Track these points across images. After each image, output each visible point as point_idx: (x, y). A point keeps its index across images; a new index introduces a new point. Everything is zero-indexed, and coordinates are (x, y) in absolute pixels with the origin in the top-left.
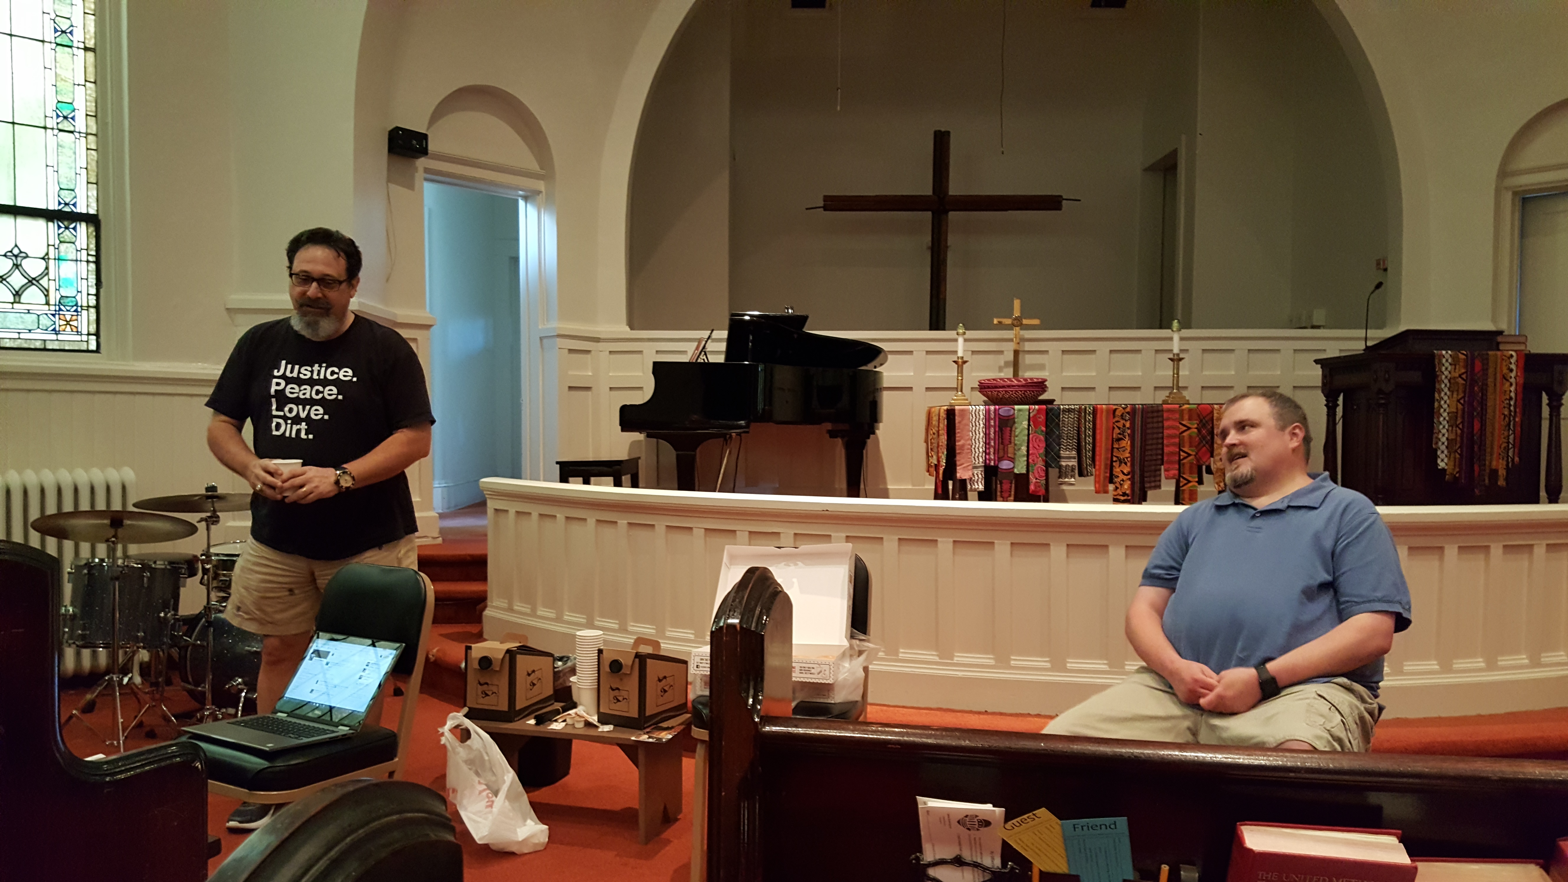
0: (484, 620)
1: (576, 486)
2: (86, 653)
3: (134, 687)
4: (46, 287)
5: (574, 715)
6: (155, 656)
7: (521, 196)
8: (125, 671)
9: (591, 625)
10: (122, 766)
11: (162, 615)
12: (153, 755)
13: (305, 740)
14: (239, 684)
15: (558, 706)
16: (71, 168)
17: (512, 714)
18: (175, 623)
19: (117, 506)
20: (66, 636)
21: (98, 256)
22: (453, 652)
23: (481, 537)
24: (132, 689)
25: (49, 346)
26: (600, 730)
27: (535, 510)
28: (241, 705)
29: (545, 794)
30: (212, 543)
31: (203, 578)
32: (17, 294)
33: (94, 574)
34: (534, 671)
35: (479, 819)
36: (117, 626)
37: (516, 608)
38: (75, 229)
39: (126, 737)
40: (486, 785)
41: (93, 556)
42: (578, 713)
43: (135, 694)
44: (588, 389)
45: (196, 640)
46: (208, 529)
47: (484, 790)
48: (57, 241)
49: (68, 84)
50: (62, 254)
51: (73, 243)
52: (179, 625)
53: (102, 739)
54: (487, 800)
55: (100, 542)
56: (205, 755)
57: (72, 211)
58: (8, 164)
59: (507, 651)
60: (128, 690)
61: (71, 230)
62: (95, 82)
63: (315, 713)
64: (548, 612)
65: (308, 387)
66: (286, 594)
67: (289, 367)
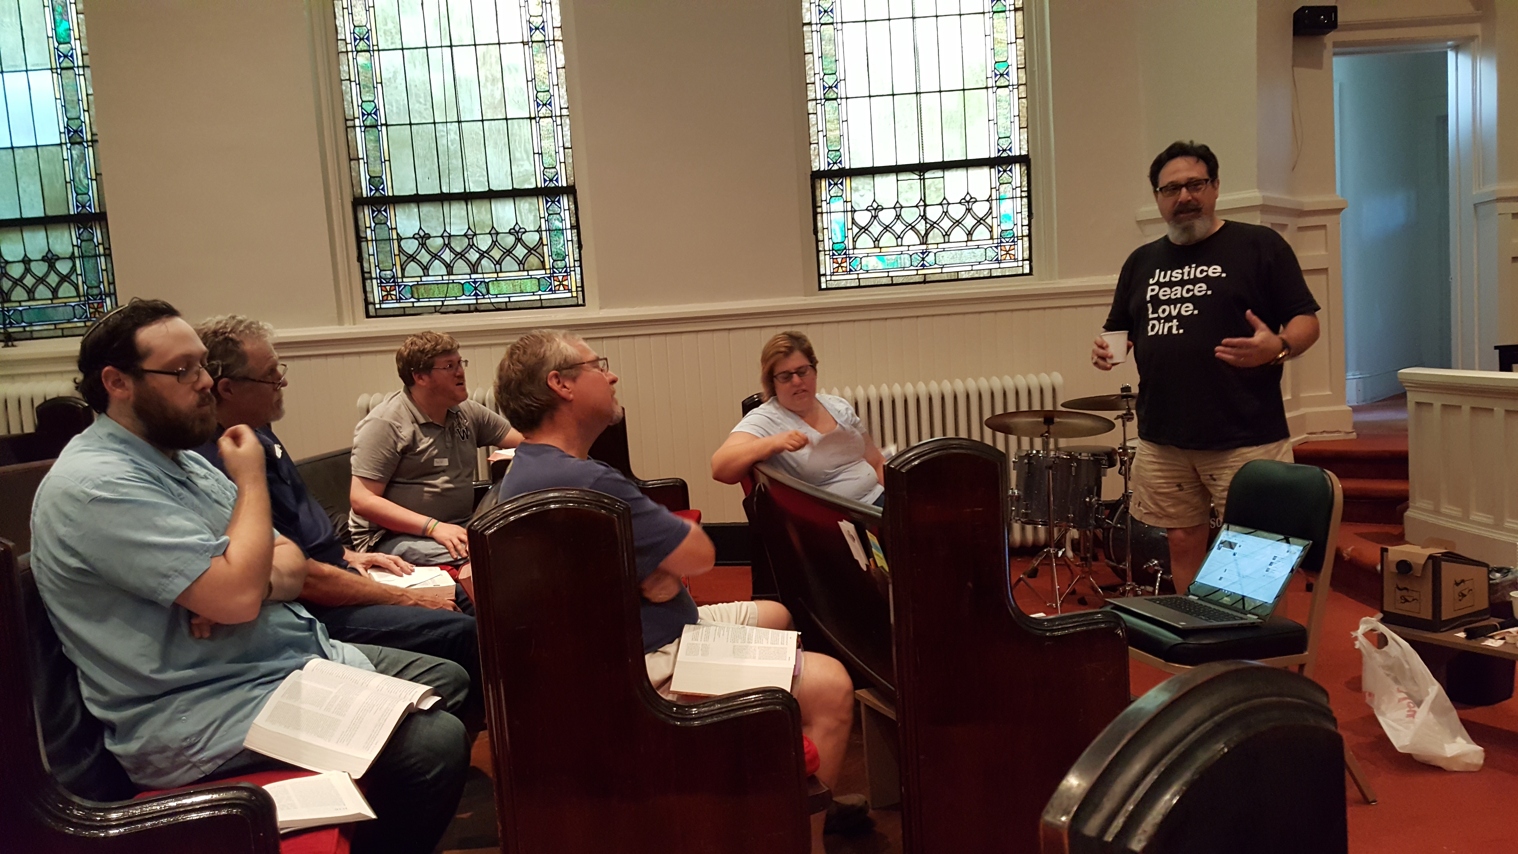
0: (1406, 521)
2: (1029, 528)
3: (1067, 560)
4: (991, 224)
5: (1515, 634)
6: (1083, 534)
7: (1449, 47)
8: (1060, 545)
10: (1058, 625)
11: (1088, 499)
12: (1082, 619)
13: (1215, 623)
14: (1155, 565)
15: (1495, 621)
16: (1007, 118)
17: (1436, 624)
18: (1098, 508)
19: (1049, 407)
20: (1013, 514)
21: (1029, 191)
22: (1369, 552)
23: (1402, 432)
24: (1066, 562)
25: (994, 274)
27: (1466, 403)
28: (1158, 584)
29: (1480, 714)
30: (1127, 438)
31: (1121, 469)
32: (970, 234)
33: (1032, 463)
34: (1463, 581)
35: (1400, 728)
36: (1052, 506)
37: (1443, 510)
38: (1011, 170)
39: (1062, 601)
40: (1406, 693)
41: (1032, 448)
43: (1069, 567)
45: (1117, 524)
46: (1124, 425)
47: (1405, 699)
48: (998, 184)
49: (1003, 45)
50: (1001, 194)
51: (1010, 183)
52: (1102, 509)
53: (1043, 601)
54: (1408, 709)
55: (1037, 437)
56: (1126, 625)
57: (1009, 156)
58: (961, 125)
59: (1431, 557)
60: (1063, 562)
61: (1008, 172)
62: (1023, 38)
63: (1226, 600)
64: (1484, 517)
65: (1179, 288)
66: (1177, 488)
67: (1163, 273)
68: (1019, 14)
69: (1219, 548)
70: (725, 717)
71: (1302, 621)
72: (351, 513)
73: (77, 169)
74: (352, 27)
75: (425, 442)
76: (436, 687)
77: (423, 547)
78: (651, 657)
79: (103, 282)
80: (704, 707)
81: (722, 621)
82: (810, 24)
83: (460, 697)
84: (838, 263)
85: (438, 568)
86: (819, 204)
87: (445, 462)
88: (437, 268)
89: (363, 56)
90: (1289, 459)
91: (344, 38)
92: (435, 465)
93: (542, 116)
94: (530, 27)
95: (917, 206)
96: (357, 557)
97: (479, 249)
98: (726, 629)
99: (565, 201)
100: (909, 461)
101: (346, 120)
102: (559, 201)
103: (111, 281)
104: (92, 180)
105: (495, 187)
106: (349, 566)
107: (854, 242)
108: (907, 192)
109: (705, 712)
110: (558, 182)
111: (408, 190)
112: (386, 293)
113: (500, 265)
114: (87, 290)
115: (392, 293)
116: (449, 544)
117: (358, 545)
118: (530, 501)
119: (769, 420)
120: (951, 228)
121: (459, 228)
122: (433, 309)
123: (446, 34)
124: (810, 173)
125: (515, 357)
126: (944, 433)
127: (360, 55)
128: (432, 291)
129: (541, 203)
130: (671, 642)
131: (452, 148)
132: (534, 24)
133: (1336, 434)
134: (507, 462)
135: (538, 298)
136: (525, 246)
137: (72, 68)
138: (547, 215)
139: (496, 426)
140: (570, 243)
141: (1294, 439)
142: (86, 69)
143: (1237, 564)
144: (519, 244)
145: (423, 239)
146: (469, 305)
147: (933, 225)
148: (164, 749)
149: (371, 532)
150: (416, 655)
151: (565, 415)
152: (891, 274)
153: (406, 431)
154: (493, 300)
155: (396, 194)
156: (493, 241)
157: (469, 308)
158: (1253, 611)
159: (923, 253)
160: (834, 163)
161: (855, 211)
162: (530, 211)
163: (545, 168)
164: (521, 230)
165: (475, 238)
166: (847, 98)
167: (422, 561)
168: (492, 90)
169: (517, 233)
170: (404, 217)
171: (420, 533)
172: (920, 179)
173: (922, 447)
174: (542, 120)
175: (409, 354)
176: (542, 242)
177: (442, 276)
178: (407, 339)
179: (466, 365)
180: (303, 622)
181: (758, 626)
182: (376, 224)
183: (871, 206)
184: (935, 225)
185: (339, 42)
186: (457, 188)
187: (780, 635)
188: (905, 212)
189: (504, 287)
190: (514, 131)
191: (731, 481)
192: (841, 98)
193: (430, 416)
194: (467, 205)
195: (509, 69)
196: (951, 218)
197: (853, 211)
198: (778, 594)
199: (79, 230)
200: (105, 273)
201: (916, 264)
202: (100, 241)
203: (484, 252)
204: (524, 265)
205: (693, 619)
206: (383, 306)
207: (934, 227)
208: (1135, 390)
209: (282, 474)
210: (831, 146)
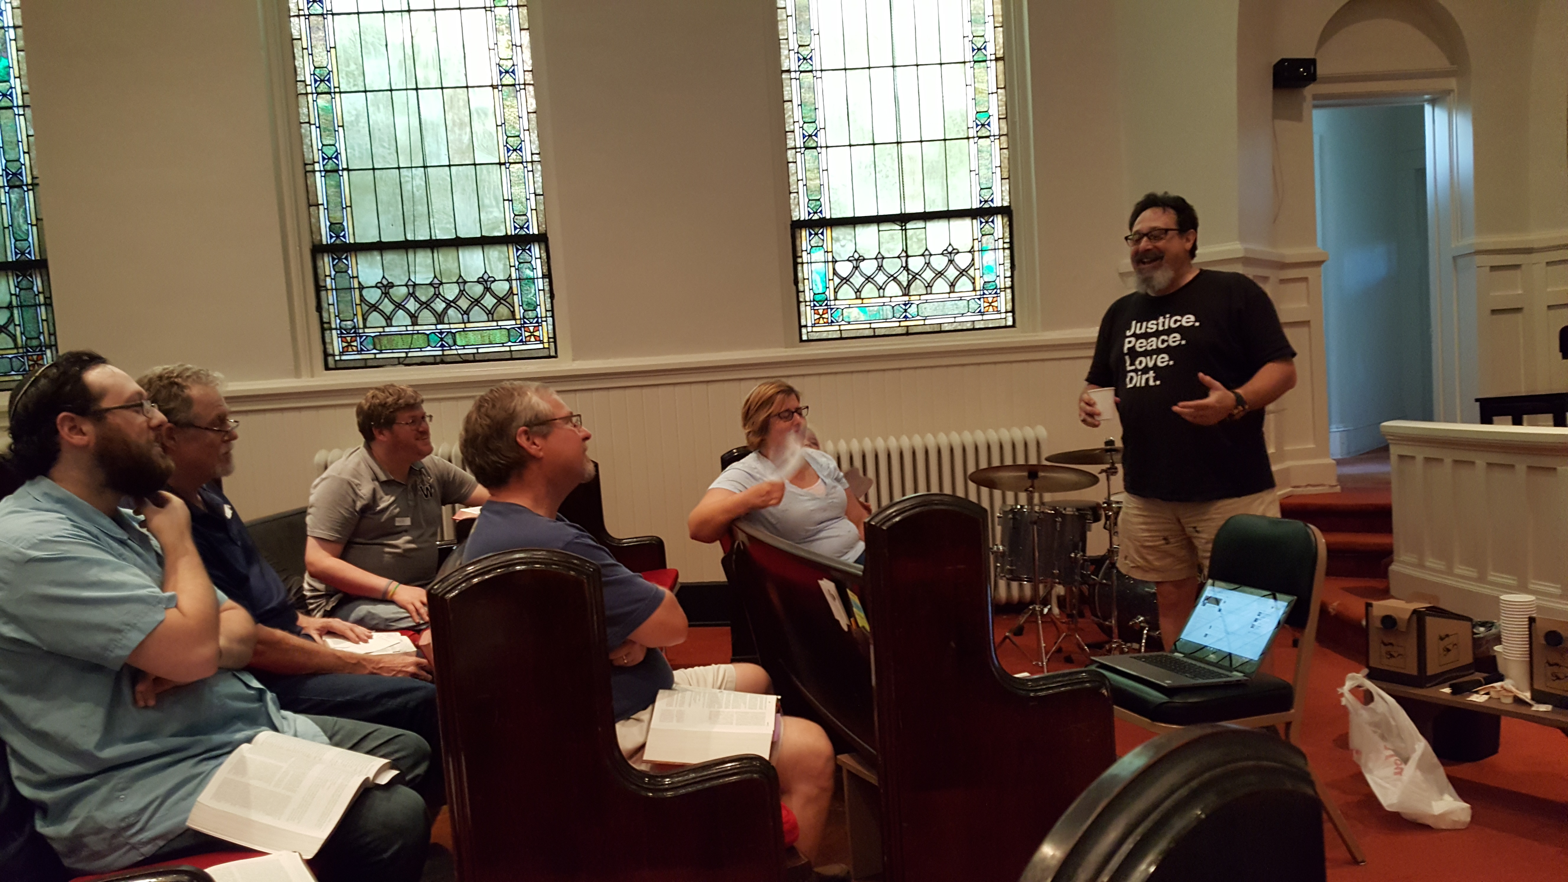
0: (1391, 575)
1: (1503, 428)
2: (1015, 585)
3: (1053, 617)
4: (973, 276)
5: (1499, 689)
6: (1069, 591)
7: (1426, 101)
8: (1045, 602)
9: (1523, 588)
10: (1044, 685)
11: (1073, 555)
12: (1067, 678)
13: (1200, 681)
14: (1141, 622)
15: (1479, 676)
16: (988, 169)
17: (1422, 679)
18: (1083, 563)
19: (1033, 461)
21: (1011, 243)
22: (1354, 606)
23: (1384, 484)
24: (1052, 619)
25: (977, 326)
26: (1534, 709)
27: (1448, 456)
28: (1144, 641)
29: (1466, 770)
30: (1111, 493)
31: (1106, 523)
32: (952, 285)
33: (1017, 518)
34: (1447, 635)
35: (1387, 785)
36: (1037, 563)
37: (1428, 564)
38: (993, 222)
39: (1049, 659)
40: (1393, 750)
41: (1017, 503)
42: (1505, 686)
43: (1055, 624)
44: (1518, 310)
45: (1102, 579)
46: (1108, 479)
47: (1392, 756)
48: (980, 235)
49: (984, 95)
50: (984, 245)
51: (992, 234)
52: (1088, 565)
53: (1028, 659)
54: (1395, 767)
55: (1021, 491)
56: (1110, 684)
57: (991, 207)
58: (942, 176)
59: (1415, 612)
60: (1049, 619)
61: (991, 224)
62: (1004, 88)
63: (1212, 657)
64: (1468, 570)
65: (1154, 339)
66: (1163, 542)
67: (1139, 325)
68: (1001, 63)
69: (1204, 605)
70: (699, 787)
71: (1288, 678)
72: (307, 576)
73: (16, 213)
74: (312, 68)
75: (386, 501)
76: (394, 760)
77: (383, 610)
78: (623, 725)
79: (43, 333)
80: (678, 777)
81: (699, 686)
82: (789, 71)
83: (421, 770)
84: (819, 314)
85: (398, 634)
86: (800, 255)
87: (407, 522)
88: (401, 319)
89: (323, 98)
90: (1274, 512)
91: (303, 79)
92: (397, 524)
93: (512, 161)
94: (500, 71)
95: (899, 257)
96: (310, 623)
97: (445, 299)
98: (702, 695)
99: (536, 250)
100: (890, 518)
101: (306, 164)
102: (530, 250)
103: (52, 331)
104: (32, 225)
105: (462, 234)
106: (303, 632)
107: (836, 292)
108: (888, 242)
109: (679, 782)
110: (528, 230)
111: (371, 237)
112: (346, 344)
113: (468, 315)
114: (26, 341)
115: (353, 344)
116: (411, 608)
117: (313, 610)
118: (494, 563)
119: (747, 475)
120: (934, 280)
121: (425, 276)
122: (396, 362)
123: (411, 76)
124: (790, 223)
125: (483, 410)
126: (928, 488)
127: (321, 98)
128: (395, 342)
129: (512, 252)
130: (645, 708)
131: (417, 194)
132: (504, 67)
133: (1320, 488)
134: (471, 521)
135: (508, 349)
136: (494, 295)
137: (11, 108)
138: (517, 263)
139: (463, 483)
140: (541, 292)
141: (1280, 492)
142: (26, 109)
143: (1224, 621)
144: (488, 294)
145: (386, 287)
146: (434, 356)
147: (915, 277)
148: (100, 830)
149: (328, 596)
150: (372, 727)
151: (533, 472)
152: (873, 326)
153: (366, 489)
154: (460, 352)
155: (358, 241)
156: (460, 290)
157: (435, 359)
158: (1239, 668)
159: (905, 305)
160: (815, 213)
161: (836, 261)
162: (500, 259)
163: (515, 215)
164: (490, 279)
165: (441, 287)
166: (827, 147)
167: (382, 627)
168: (460, 135)
169: (485, 282)
170: (366, 265)
171: (380, 597)
172: (902, 230)
173: (904, 503)
174: (512, 166)
175: (369, 407)
176: (512, 292)
177: (406, 326)
178: (368, 392)
179: (431, 420)
180: (252, 692)
181: (736, 690)
182: (336, 272)
183: (853, 256)
184: (917, 276)
185: (299, 83)
186: (423, 235)
187: (759, 699)
188: (886, 262)
189: (472, 338)
190: (483, 177)
191: (709, 540)
192: (821, 147)
193: (391, 473)
194: (433, 253)
195: (478, 113)
196: (933, 270)
197: (834, 262)
198: (758, 656)
199: (17, 278)
200: (45, 323)
201: (897, 315)
202: (41, 290)
203: (451, 302)
204: (492, 314)
205: (668, 684)
206: (344, 358)
207: (917, 278)
208: (1119, 444)
209: (232, 535)
210: (811, 195)
